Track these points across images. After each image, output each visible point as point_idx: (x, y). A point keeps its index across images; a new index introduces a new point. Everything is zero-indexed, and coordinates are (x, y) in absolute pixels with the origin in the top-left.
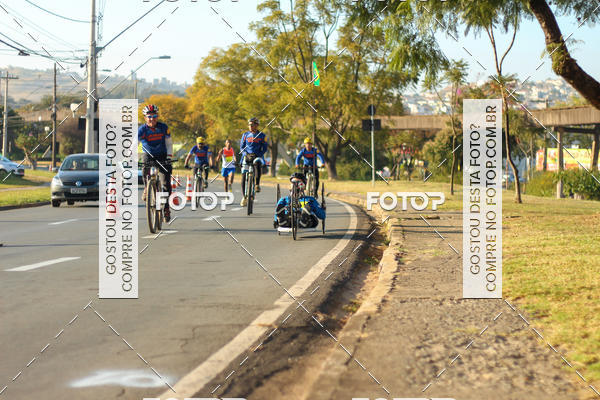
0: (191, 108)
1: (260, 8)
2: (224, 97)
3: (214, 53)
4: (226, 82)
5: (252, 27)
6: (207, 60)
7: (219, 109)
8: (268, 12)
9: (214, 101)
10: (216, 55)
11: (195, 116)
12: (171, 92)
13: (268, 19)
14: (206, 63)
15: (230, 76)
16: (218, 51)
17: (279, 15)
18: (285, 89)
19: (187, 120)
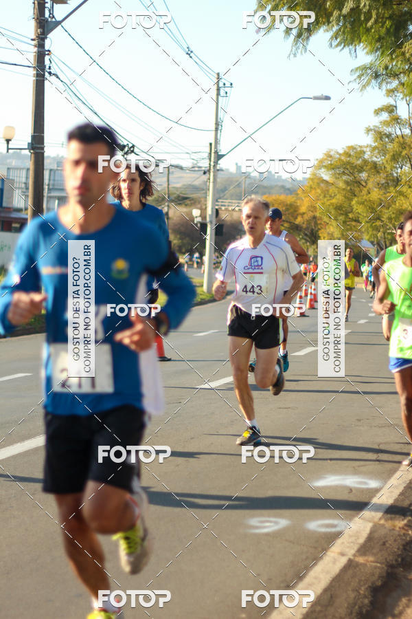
0: (303, 209)
1: (378, 112)
2: (339, 199)
3: (329, 156)
4: (341, 185)
5: (368, 130)
6: (321, 161)
7: (333, 212)
8: (385, 116)
9: (328, 203)
10: (331, 156)
11: (306, 217)
12: (276, 186)
13: (386, 123)
14: (321, 164)
15: (345, 178)
16: (332, 153)
17: (396, 120)
18: (401, 193)
19: (299, 220)
